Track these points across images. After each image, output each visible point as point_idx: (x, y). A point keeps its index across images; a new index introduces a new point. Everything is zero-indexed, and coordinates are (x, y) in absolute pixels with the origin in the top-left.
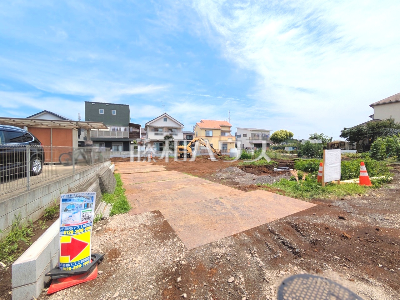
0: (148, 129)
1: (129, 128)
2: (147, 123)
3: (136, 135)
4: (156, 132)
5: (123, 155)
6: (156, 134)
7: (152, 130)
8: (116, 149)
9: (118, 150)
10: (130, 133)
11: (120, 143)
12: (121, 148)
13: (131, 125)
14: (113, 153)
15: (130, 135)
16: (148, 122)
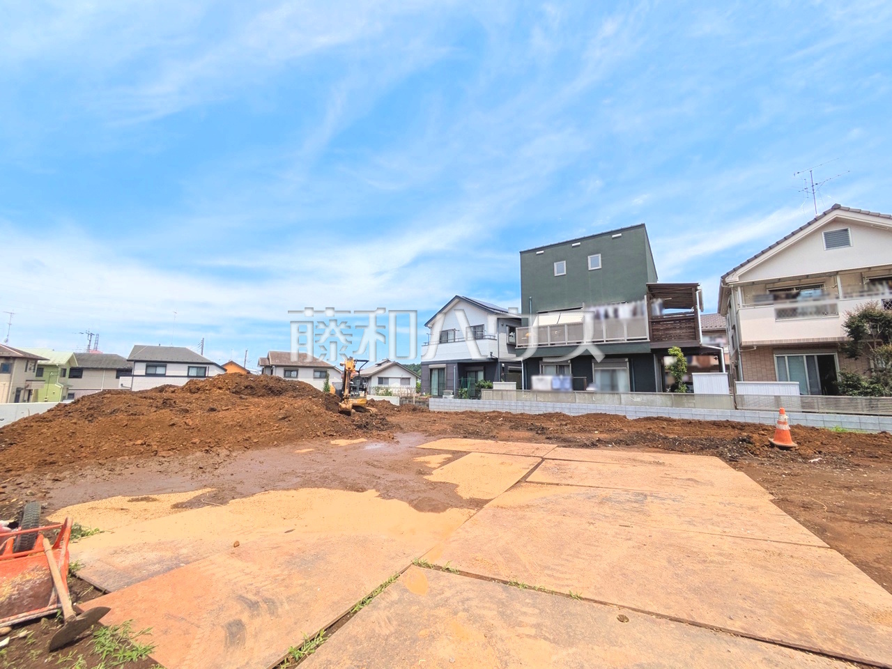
0: (738, 297)
1: (649, 305)
2: (728, 274)
3: (681, 328)
4: (787, 305)
5: (631, 408)
6: (781, 314)
7: (758, 300)
8: (607, 381)
9: (613, 387)
10: (654, 322)
11: (620, 360)
12: (623, 379)
13: (655, 291)
14: (598, 396)
15: (652, 331)
16: (735, 270)
